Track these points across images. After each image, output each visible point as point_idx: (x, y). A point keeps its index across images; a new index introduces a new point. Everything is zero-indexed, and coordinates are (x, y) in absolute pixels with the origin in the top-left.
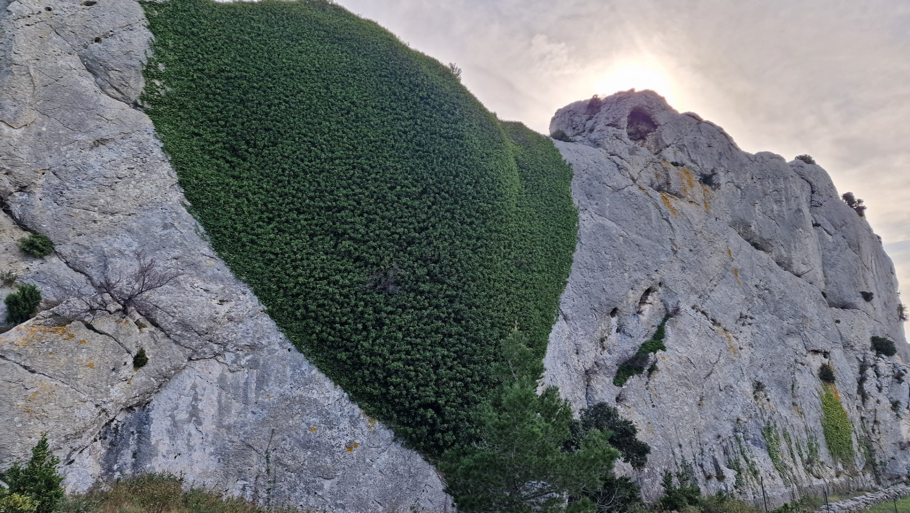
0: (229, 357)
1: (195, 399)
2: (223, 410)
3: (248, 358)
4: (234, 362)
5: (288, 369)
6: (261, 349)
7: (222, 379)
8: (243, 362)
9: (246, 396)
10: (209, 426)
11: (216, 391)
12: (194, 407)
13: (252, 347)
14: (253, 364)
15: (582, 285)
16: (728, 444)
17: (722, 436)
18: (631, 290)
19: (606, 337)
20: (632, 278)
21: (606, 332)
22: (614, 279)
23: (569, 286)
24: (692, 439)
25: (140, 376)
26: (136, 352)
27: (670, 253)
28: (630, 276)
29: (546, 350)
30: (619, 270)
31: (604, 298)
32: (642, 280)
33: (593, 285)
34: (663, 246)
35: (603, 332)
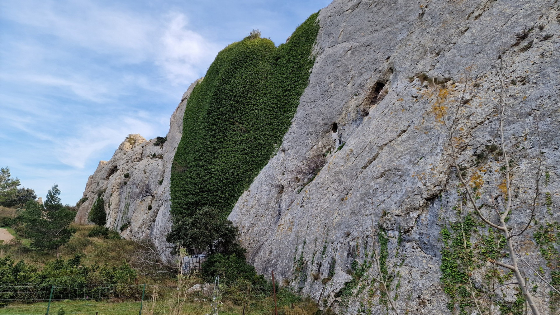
0: (164, 205)
1: (159, 218)
2: (162, 221)
7: (162, 212)
9: (165, 217)
10: (160, 226)
11: (162, 215)
12: (159, 221)
13: (167, 201)
15: (302, 119)
16: (359, 244)
17: (352, 234)
18: (355, 97)
19: (327, 152)
20: (356, 85)
21: (328, 148)
22: (335, 97)
23: (293, 125)
24: (319, 237)
25: (151, 212)
26: (148, 206)
27: (414, 21)
28: (353, 84)
29: (255, 178)
30: (342, 85)
31: (320, 121)
32: (367, 80)
33: (312, 114)
34: (406, 21)
35: (321, 149)
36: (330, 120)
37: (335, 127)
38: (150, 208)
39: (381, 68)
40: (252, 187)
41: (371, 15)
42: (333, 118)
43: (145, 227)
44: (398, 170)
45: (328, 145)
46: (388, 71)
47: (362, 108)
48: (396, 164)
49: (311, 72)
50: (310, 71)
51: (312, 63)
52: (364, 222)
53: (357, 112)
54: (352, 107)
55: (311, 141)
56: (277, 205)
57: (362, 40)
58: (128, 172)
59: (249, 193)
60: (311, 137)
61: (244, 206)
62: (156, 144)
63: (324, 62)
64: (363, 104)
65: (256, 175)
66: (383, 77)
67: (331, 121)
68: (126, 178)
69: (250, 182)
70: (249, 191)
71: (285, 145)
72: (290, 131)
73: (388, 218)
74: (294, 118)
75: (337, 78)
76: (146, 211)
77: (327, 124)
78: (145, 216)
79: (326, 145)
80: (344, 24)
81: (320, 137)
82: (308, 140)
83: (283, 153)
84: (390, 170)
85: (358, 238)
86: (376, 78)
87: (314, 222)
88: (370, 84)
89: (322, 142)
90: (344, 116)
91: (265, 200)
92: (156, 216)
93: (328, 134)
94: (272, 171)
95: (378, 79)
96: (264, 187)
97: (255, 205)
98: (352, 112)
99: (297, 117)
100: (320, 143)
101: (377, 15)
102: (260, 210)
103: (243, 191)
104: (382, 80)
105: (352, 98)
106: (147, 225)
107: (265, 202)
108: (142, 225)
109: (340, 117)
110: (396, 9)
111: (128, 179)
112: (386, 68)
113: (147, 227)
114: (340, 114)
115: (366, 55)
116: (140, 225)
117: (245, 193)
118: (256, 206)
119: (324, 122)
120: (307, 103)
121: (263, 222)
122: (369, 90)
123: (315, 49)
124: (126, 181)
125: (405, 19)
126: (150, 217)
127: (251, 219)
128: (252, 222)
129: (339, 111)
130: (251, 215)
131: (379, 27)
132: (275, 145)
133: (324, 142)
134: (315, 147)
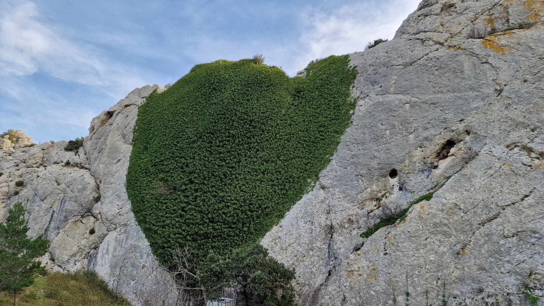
0: (118, 229)
1: (108, 246)
2: (115, 249)
3: (124, 229)
4: (120, 231)
5: (135, 233)
6: (128, 226)
7: (116, 238)
8: (122, 231)
9: (122, 245)
10: (110, 255)
11: (114, 242)
12: (108, 248)
13: (125, 225)
14: (125, 232)
15: (347, 158)
16: (500, 301)
17: (487, 290)
18: (419, 149)
19: (383, 196)
20: (421, 137)
21: (383, 192)
22: (392, 144)
23: (333, 162)
24: (430, 289)
25: (92, 237)
26: (90, 229)
27: (490, 95)
28: (417, 136)
29: (287, 213)
30: (401, 134)
31: (374, 164)
32: (435, 135)
33: (361, 156)
34: (479, 91)
35: (376, 192)
36: (388, 166)
37: (393, 173)
38: (92, 232)
39: (453, 128)
40: (283, 222)
41: (432, 77)
42: (393, 164)
43: (80, 256)
44: (534, 232)
45: (385, 190)
46: (464, 133)
47: (429, 160)
48: (530, 227)
49: (353, 114)
50: (351, 112)
51: (353, 105)
52: (501, 280)
53: (425, 163)
54: (417, 157)
55: (362, 183)
56: (324, 246)
57: (423, 98)
58: (21, 179)
59: (280, 229)
60: (363, 179)
61: (276, 243)
62: (68, 149)
63: (373, 107)
64: (432, 157)
65: (288, 210)
66: (457, 136)
67: (390, 167)
68: (18, 186)
69: (282, 216)
70: (281, 227)
71: (324, 181)
72: (329, 168)
73: (537, 278)
74: (335, 156)
75: (394, 127)
76: (86, 236)
77: (384, 169)
78: (83, 242)
79: (382, 189)
80: (395, 77)
81: (374, 180)
82: (358, 181)
83: (322, 190)
84: (524, 231)
85: (497, 295)
86: (448, 136)
87: (417, 272)
88: (441, 141)
89: (377, 186)
90: (407, 165)
91: (305, 239)
92: (101, 242)
93: (384, 179)
94: (310, 208)
95: (451, 137)
96: (302, 224)
97: (293, 243)
98: (417, 162)
99: (337, 156)
100: (374, 186)
101: (440, 78)
102: (300, 250)
103: (271, 226)
104: (455, 139)
105: (416, 149)
106: (84, 252)
107: (307, 242)
108: (78, 252)
109: (402, 165)
110: (463, 78)
111: (20, 188)
112: (461, 129)
113: (83, 256)
114: (402, 161)
115: (431, 112)
116: (73, 252)
117: (275, 228)
118: (295, 245)
119: (380, 166)
120: (353, 143)
121: (306, 263)
122: (438, 145)
123: (354, 93)
124: (18, 190)
125: (478, 90)
126: (91, 243)
127: (289, 259)
128: (291, 262)
129: (400, 158)
130: (288, 254)
131: (444, 90)
132: (309, 180)
133: (380, 186)
134: (369, 189)
